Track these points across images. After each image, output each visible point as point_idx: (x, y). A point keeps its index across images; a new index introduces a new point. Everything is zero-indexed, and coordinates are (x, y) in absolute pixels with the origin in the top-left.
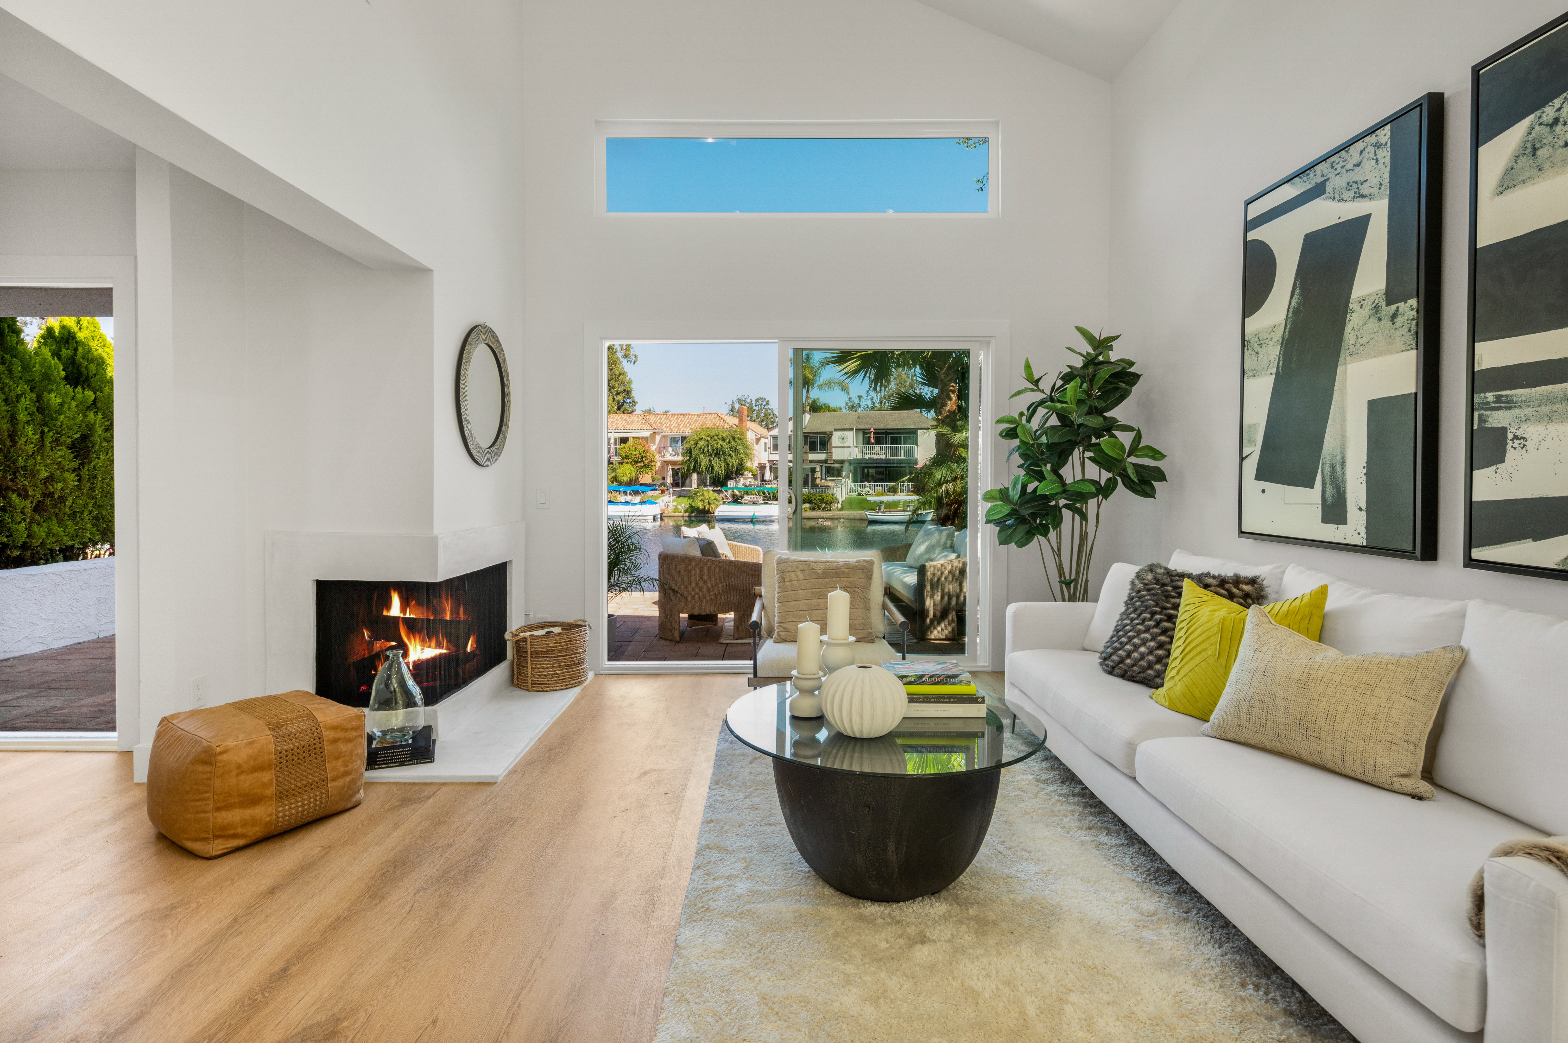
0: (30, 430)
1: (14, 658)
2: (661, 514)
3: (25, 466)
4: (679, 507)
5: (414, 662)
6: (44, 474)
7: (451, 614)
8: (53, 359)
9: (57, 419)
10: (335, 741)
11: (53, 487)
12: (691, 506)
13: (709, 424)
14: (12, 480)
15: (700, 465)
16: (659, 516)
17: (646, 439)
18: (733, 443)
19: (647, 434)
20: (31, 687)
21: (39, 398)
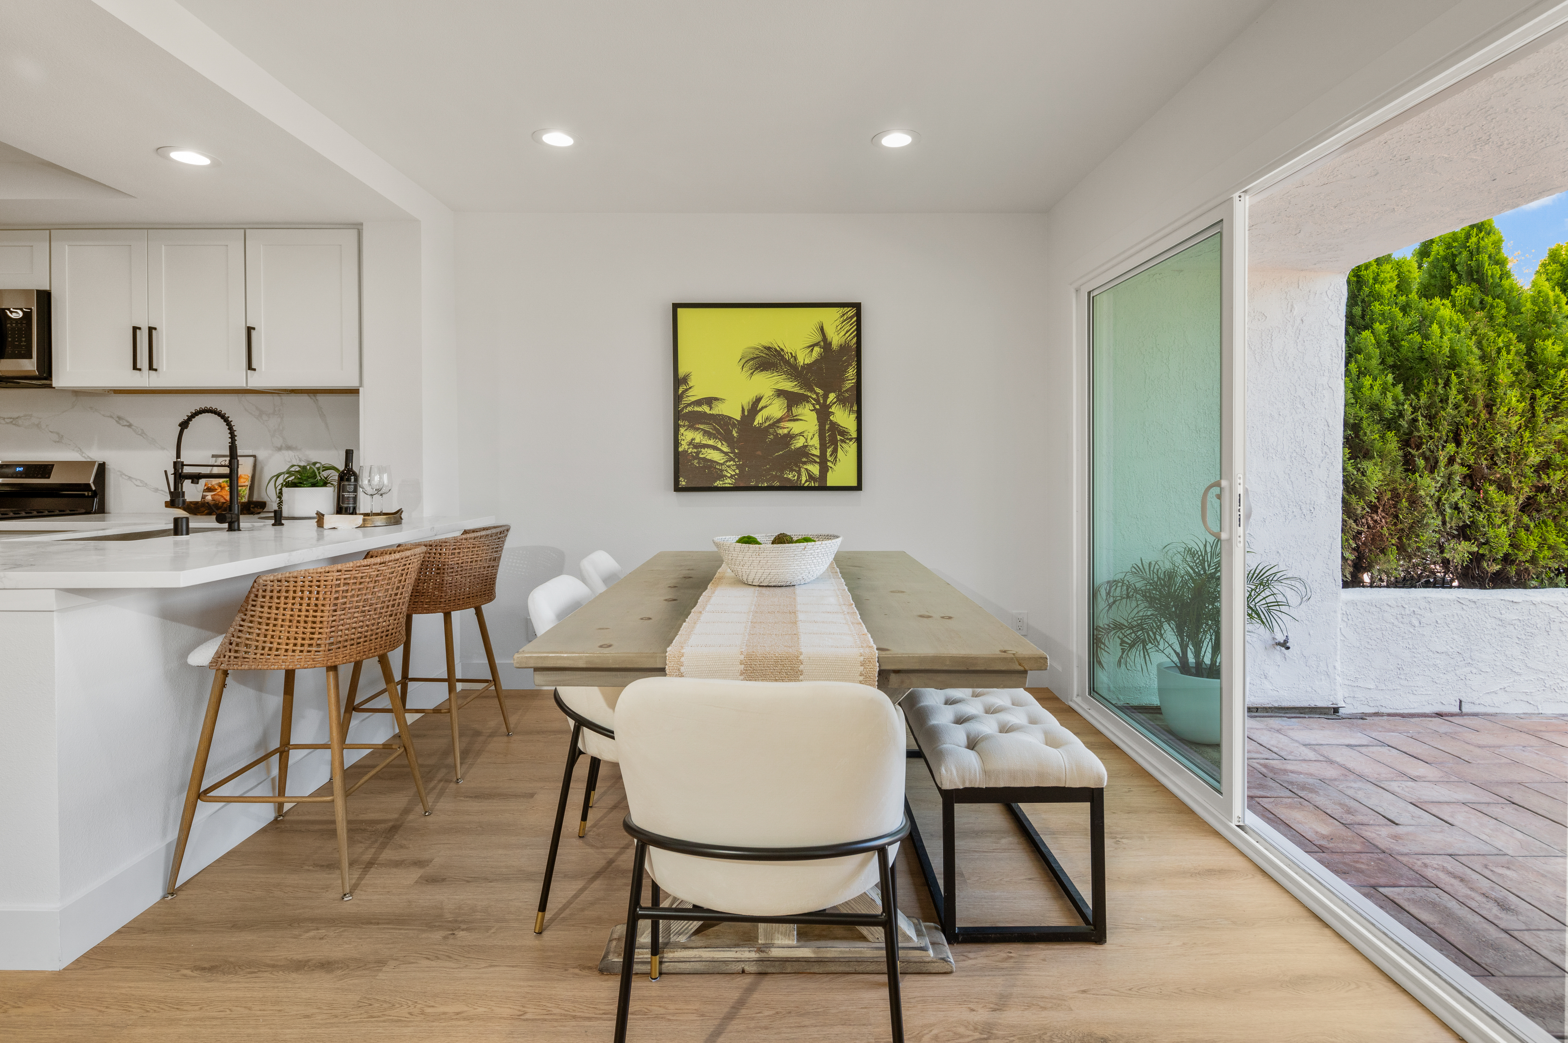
0: (1513, 395)
1: (1485, 715)
3: (1506, 447)
6: (1535, 458)
8: (1554, 290)
9: (1555, 376)
11: (1549, 478)
14: (1489, 468)
21: (1530, 349)
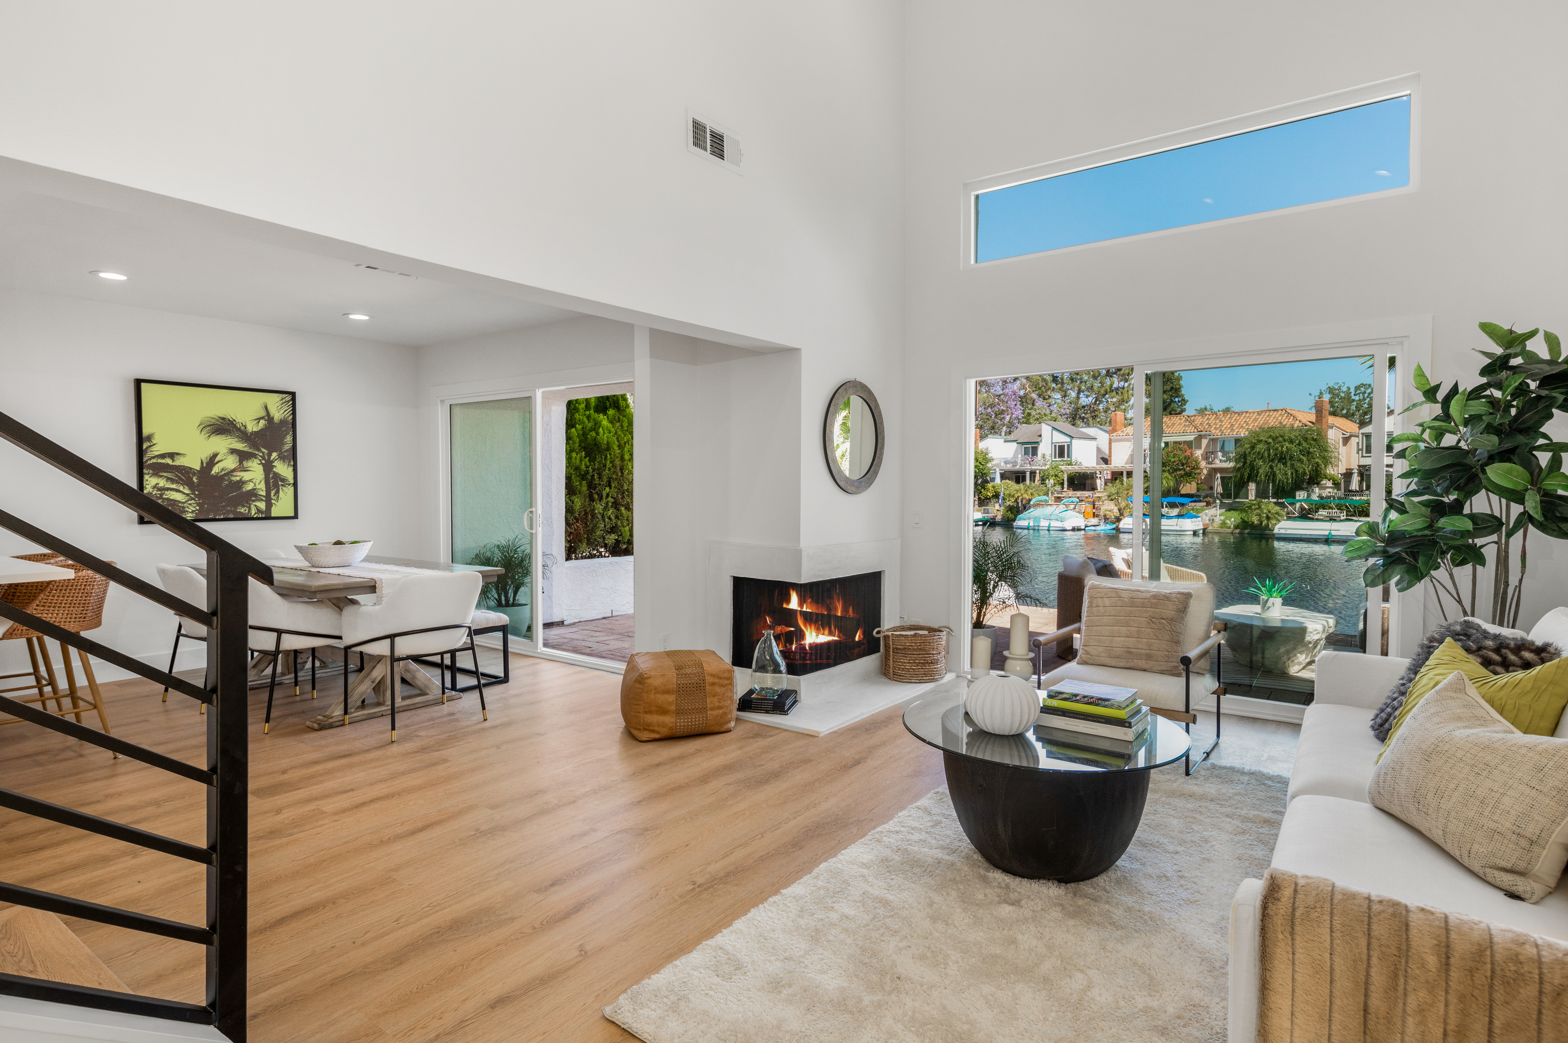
1: (621, 615)
2: (1204, 530)
4: (1228, 521)
5: (810, 645)
7: (842, 612)
10: (713, 684)
12: (1243, 521)
13: (1272, 422)
15: (1258, 472)
16: (1201, 531)
17: (1189, 444)
18: (1305, 444)
19: (1191, 438)
20: (620, 634)
